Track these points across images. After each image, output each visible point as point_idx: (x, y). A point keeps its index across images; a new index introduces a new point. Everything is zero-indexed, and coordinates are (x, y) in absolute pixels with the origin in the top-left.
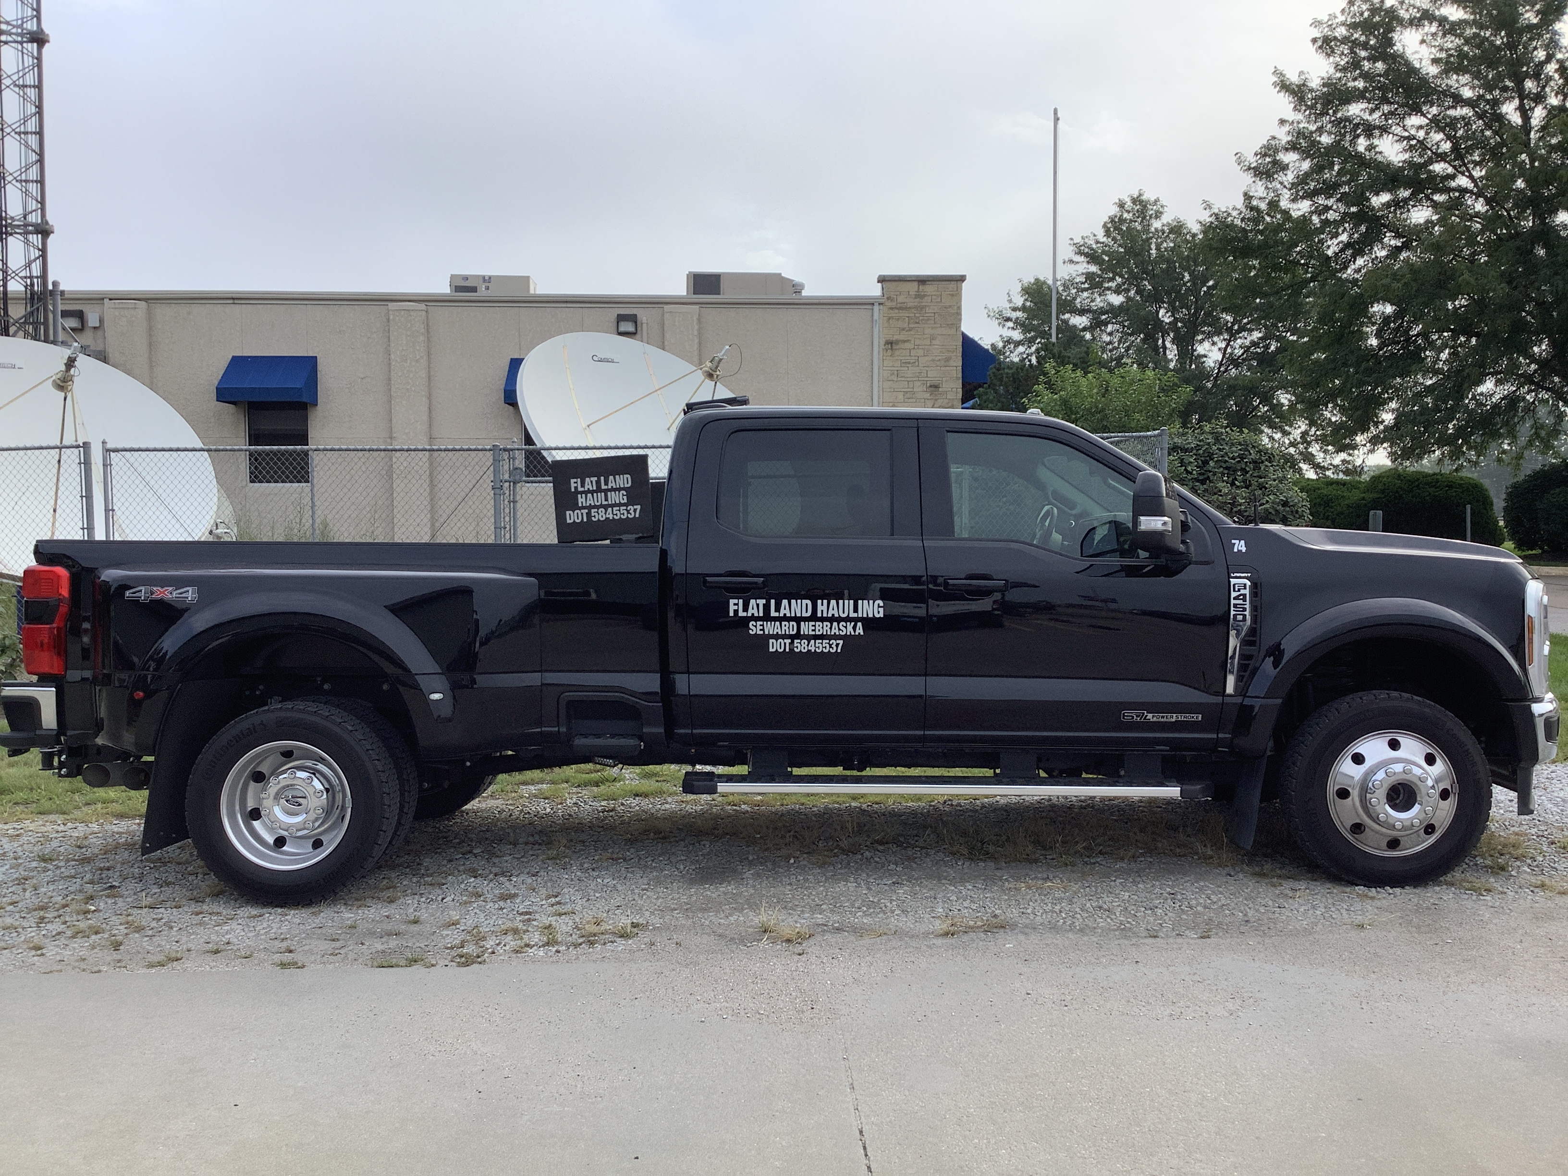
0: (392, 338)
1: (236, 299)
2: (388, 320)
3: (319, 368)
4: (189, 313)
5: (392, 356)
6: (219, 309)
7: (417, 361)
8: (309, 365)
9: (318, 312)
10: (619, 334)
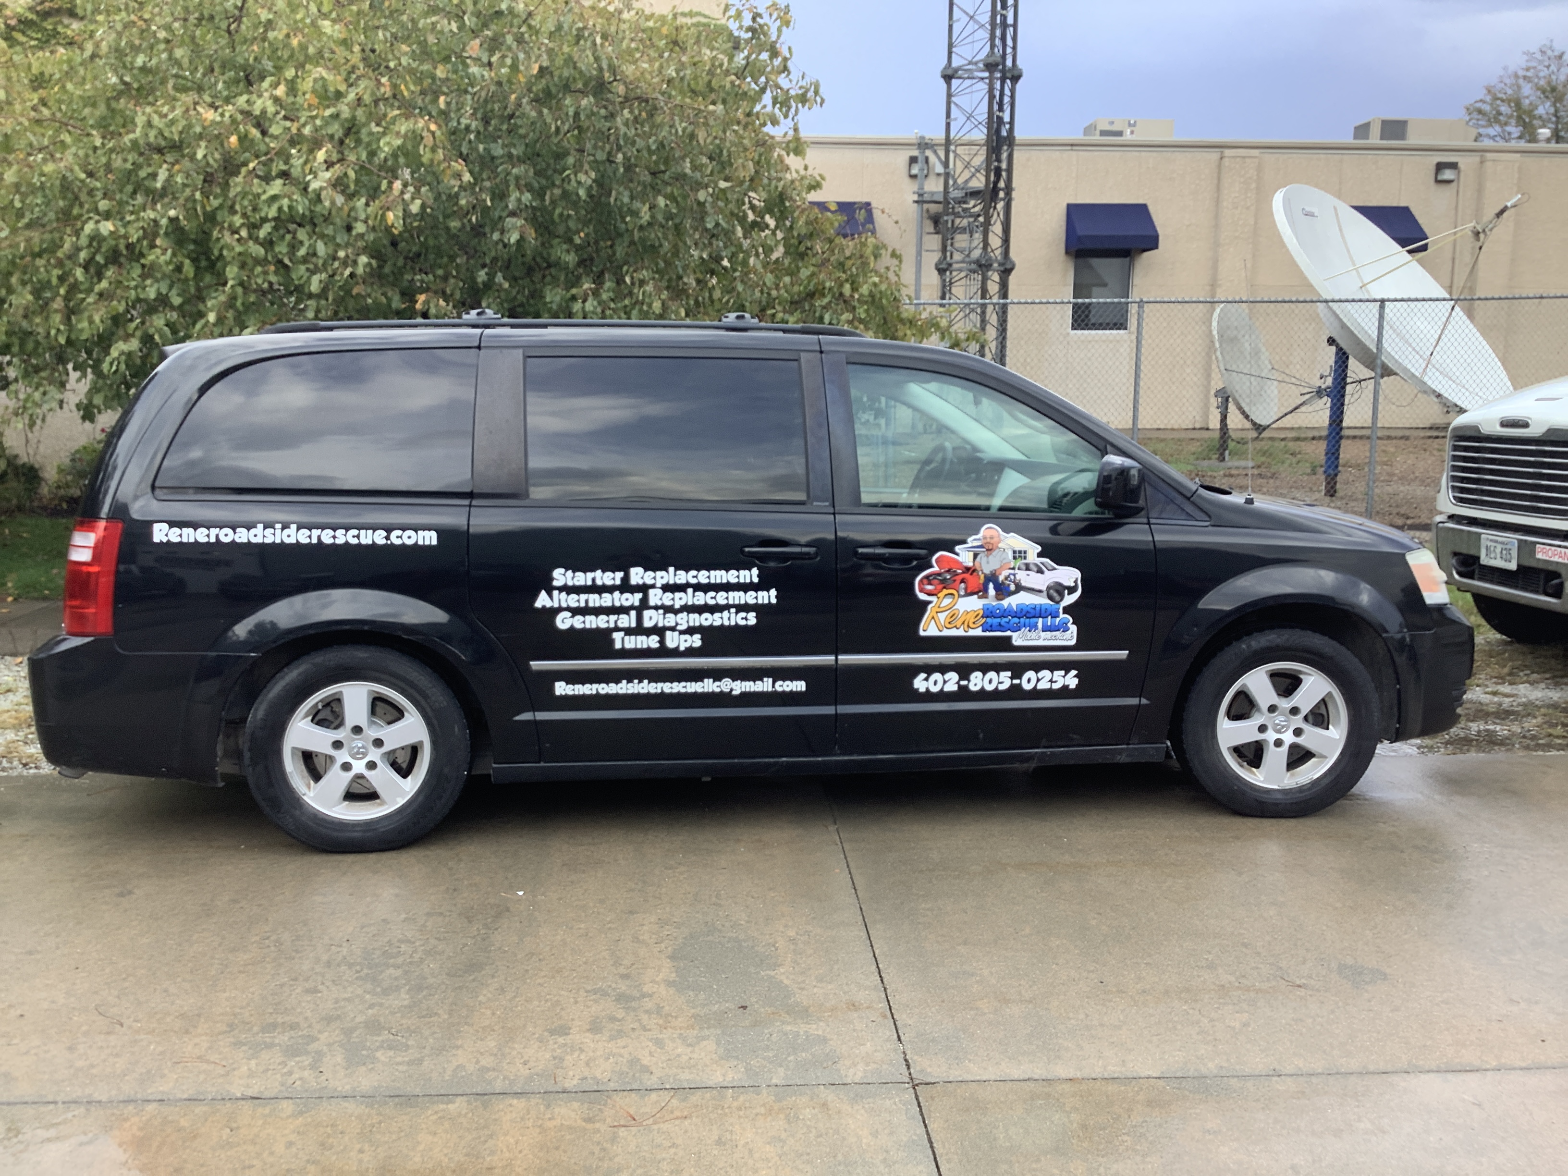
0: (1224, 186)
1: (1073, 145)
2: (1223, 167)
3: (1153, 214)
4: (1028, 160)
5: (1223, 204)
6: (1057, 156)
9: (1151, 158)
10: (1438, 182)
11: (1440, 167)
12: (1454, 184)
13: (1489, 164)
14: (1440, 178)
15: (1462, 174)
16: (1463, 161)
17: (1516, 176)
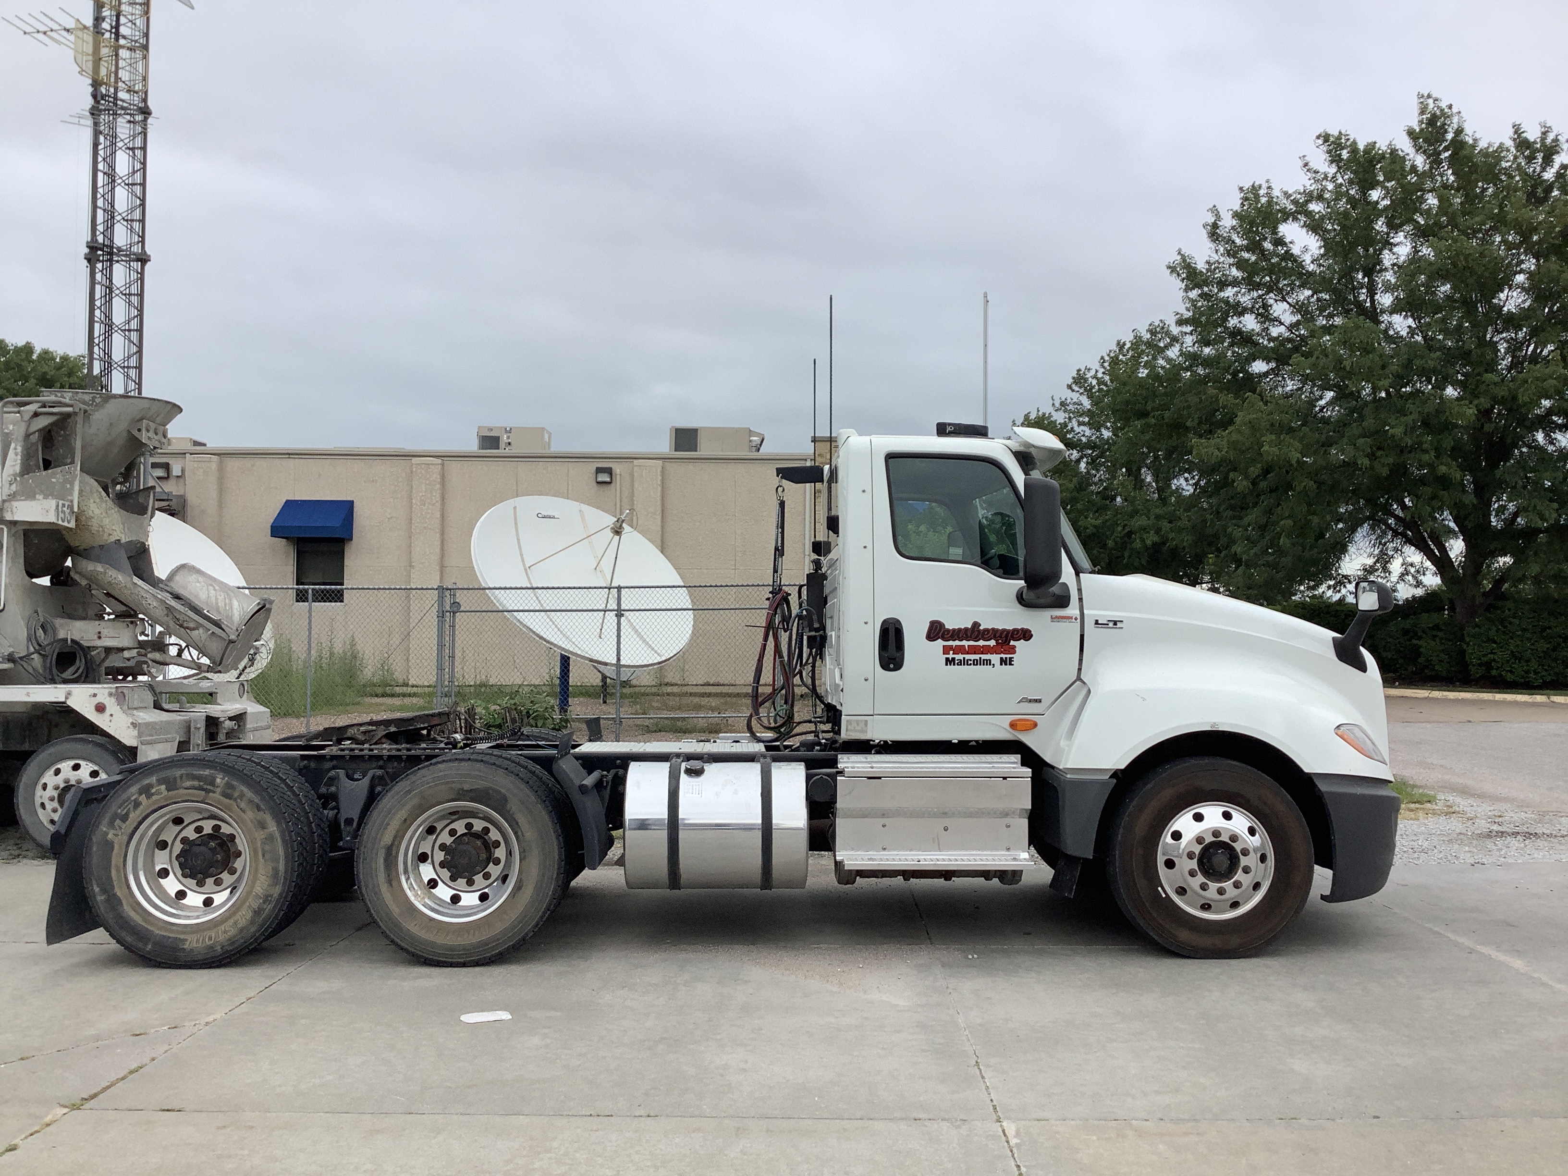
0: (414, 487)
1: (290, 455)
2: (412, 472)
3: (355, 510)
4: (253, 466)
5: (414, 501)
6: (277, 462)
7: (433, 505)
8: (347, 508)
9: (356, 465)
10: (598, 483)
11: (599, 470)
12: (613, 485)
13: (636, 469)
14: (599, 479)
15: (618, 477)
16: (617, 468)
17: (660, 478)
